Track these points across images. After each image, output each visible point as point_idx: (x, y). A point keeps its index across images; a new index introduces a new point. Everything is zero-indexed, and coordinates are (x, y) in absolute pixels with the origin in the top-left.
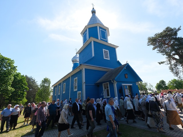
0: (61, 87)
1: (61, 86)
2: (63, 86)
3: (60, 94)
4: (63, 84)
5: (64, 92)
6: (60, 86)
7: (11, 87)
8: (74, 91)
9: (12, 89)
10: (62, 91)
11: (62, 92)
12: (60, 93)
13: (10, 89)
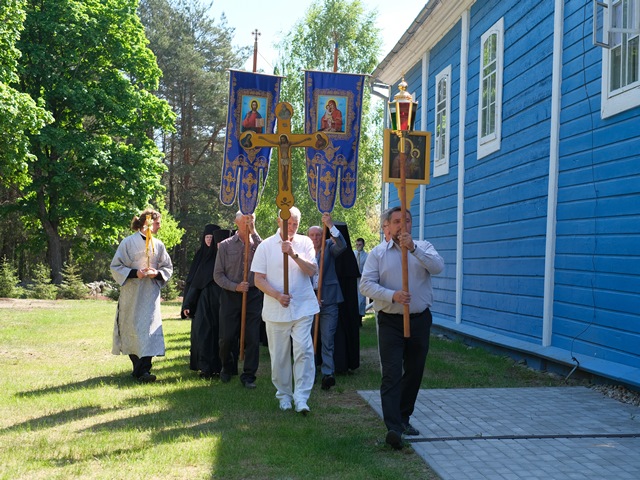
0: (455, 82)
1: (456, 68)
2: (473, 61)
3: (453, 165)
4: (474, 43)
5: (488, 145)
6: (448, 70)
7: (21, 88)
8: (606, 113)
9: (33, 104)
10: (471, 124)
11: (471, 138)
12: (454, 151)
13: (15, 111)
